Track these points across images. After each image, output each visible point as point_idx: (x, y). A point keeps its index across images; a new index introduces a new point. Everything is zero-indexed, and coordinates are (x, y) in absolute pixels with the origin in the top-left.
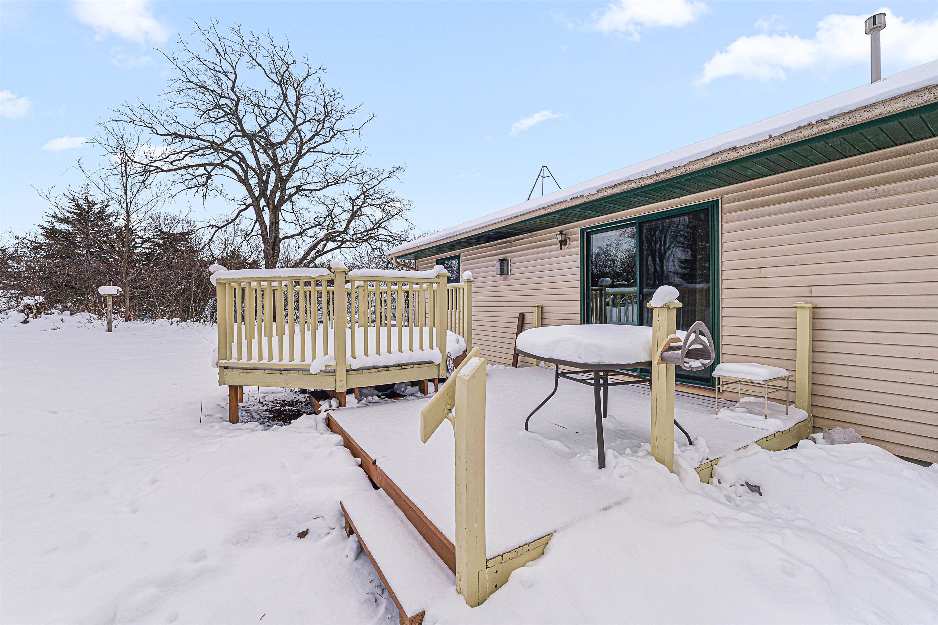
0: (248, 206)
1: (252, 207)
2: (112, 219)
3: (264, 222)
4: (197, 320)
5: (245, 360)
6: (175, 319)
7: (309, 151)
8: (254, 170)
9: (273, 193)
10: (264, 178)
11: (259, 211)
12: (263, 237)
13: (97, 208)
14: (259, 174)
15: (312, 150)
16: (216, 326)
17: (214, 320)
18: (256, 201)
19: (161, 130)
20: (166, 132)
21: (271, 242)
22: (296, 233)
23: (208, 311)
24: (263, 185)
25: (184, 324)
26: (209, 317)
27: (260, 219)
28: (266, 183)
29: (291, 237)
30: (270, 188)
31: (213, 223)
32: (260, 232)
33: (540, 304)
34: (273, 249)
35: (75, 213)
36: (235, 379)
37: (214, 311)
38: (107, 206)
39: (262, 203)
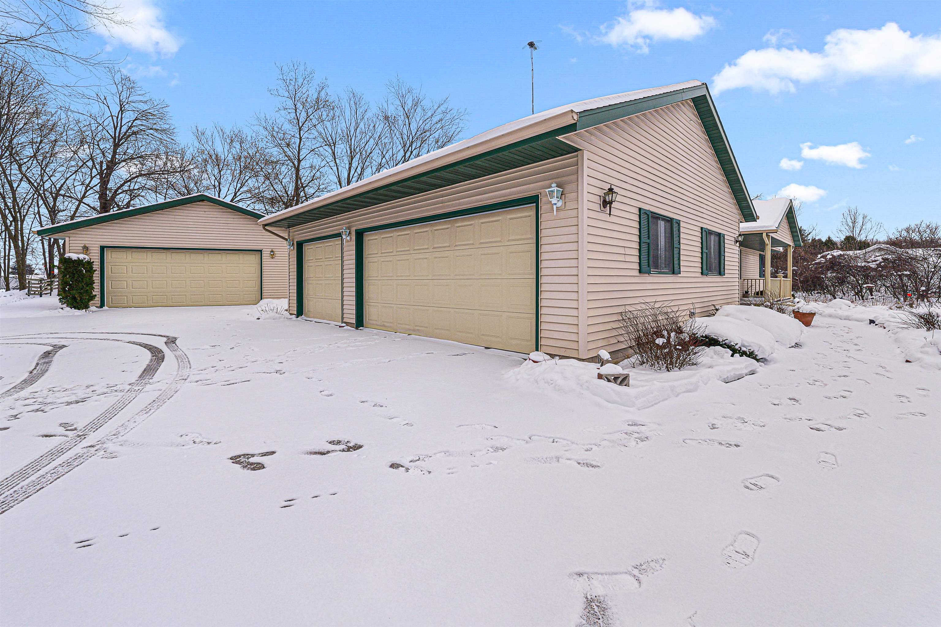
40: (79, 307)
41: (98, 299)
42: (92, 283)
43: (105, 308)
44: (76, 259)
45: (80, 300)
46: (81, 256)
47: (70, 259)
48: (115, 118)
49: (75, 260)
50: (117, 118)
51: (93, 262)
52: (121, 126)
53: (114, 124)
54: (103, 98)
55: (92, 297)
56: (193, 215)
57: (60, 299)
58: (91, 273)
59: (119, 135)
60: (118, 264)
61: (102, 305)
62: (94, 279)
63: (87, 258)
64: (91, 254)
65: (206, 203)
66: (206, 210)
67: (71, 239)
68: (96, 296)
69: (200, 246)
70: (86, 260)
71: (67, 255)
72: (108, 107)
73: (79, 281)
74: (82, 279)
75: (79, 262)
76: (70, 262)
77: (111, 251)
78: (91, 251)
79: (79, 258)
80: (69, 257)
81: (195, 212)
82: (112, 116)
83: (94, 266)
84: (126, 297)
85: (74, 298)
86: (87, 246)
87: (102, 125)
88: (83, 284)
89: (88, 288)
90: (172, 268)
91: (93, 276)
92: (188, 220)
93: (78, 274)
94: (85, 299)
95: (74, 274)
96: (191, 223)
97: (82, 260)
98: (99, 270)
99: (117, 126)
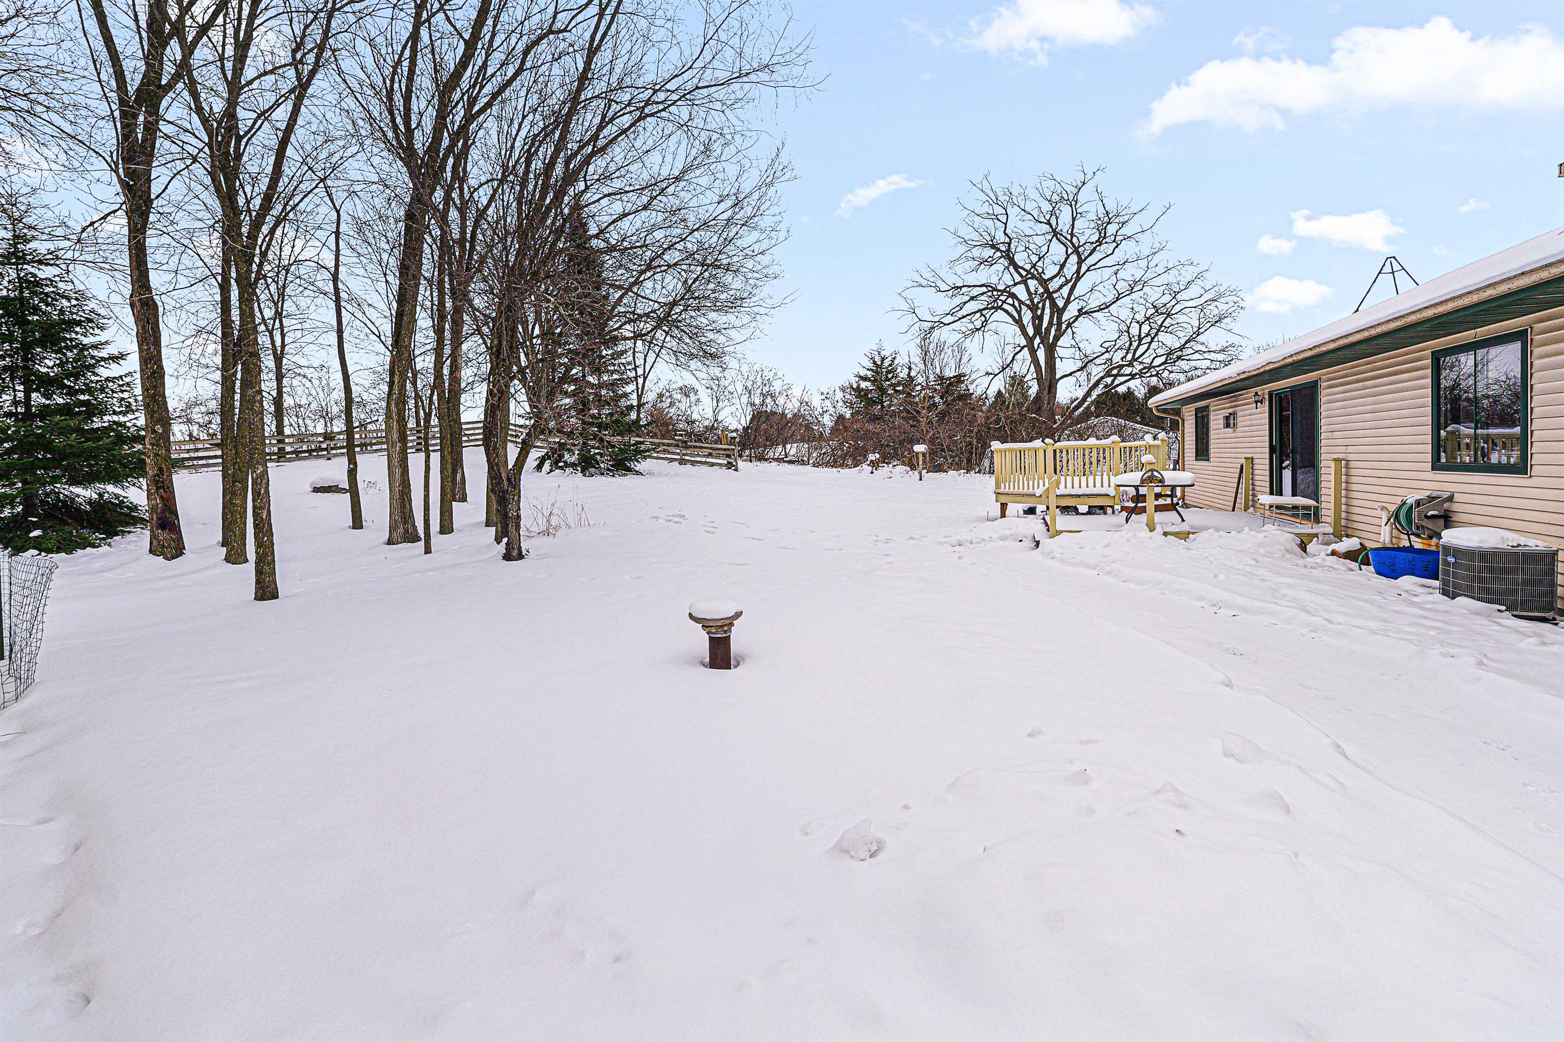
0: (1022, 348)
1: (1026, 349)
2: (898, 371)
3: (1039, 364)
4: (979, 472)
5: (1012, 489)
6: (962, 471)
7: (1088, 270)
8: (1027, 306)
9: (1048, 330)
10: (1039, 312)
11: (1033, 352)
12: (1038, 380)
13: (887, 363)
14: (1033, 308)
15: (1092, 268)
16: (993, 478)
17: (992, 472)
18: (1031, 341)
19: (944, 287)
20: (948, 288)
21: (1047, 384)
22: (1075, 369)
23: (986, 463)
24: (1037, 319)
25: (968, 475)
26: (987, 470)
27: (1035, 361)
28: (1041, 318)
29: (1070, 374)
30: (1045, 324)
31: (991, 371)
32: (1035, 376)
33: (1250, 456)
34: (1049, 392)
35: (872, 370)
36: (1004, 499)
37: (992, 463)
38: (894, 358)
39: (1037, 341)
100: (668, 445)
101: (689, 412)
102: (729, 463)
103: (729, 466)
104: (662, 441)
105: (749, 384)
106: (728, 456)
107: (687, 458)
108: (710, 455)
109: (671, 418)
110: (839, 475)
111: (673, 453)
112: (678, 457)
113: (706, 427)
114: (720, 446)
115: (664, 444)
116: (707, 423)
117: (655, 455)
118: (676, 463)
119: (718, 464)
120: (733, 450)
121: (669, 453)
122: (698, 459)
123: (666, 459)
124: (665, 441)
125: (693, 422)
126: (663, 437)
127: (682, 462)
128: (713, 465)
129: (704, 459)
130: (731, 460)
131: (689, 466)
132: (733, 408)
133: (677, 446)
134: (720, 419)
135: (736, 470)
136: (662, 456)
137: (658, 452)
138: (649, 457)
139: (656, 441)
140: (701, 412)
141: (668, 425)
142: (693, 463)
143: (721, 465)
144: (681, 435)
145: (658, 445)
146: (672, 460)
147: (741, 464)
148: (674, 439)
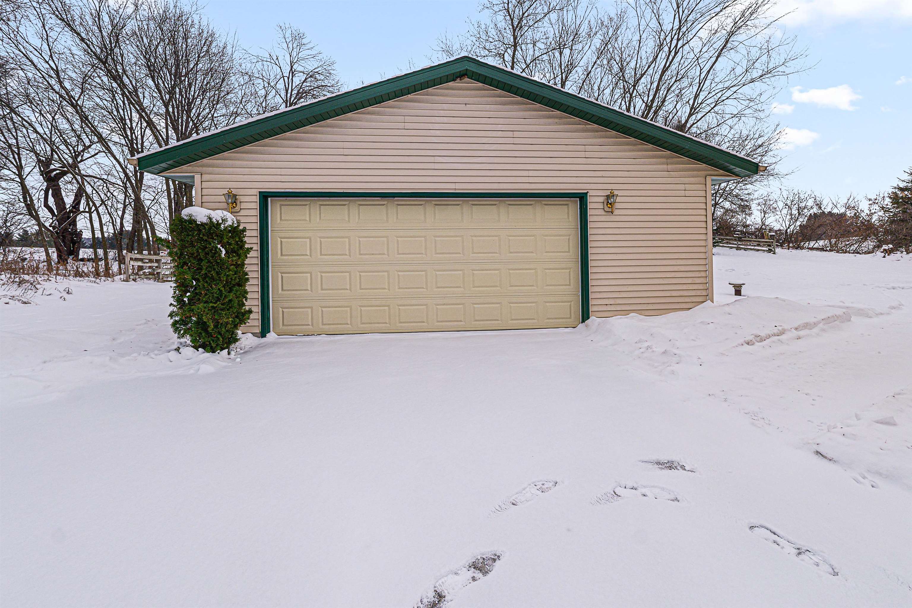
40: (213, 345)
41: (255, 318)
42: (243, 280)
43: (271, 336)
44: (205, 220)
45: (216, 326)
46: (217, 215)
47: (192, 221)
48: (286, 79)
49: (203, 224)
50: (288, 78)
51: (244, 230)
52: (292, 90)
53: (285, 86)
54: (275, 58)
55: (244, 314)
56: (442, 113)
57: (174, 324)
58: (239, 256)
59: (290, 99)
60: (296, 234)
61: (264, 332)
62: (247, 268)
63: (231, 220)
64: (243, 213)
65: (466, 83)
66: (466, 100)
67: (206, 177)
68: (250, 312)
69: (458, 186)
70: (229, 223)
71: (185, 212)
72: (280, 68)
73: (212, 278)
74: (218, 273)
75: (210, 228)
76: (193, 229)
77: (281, 205)
78: (243, 206)
79: (210, 219)
80: (190, 215)
81: (445, 106)
82: (283, 77)
83: (246, 239)
84: (309, 310)
85: (202, 325)
86: (234, 192)
87: (275, 88)
88: (220, 286)
89: (231, 296)
90: (398, 241)
91: (243, 264)
92: (430, 126)
93: (209, 262)
94: (227, 323)
95: (201, 260)
96: (438, 133)
97: (218, 224)
98: (256, 247)
99: (288, 89)
100: (730, 240)
101: (744, 220)
102: (769, 249)
103: (770, 251)
104: (726, 237)
105: (789, 203)
106: (769, 246)
107: (741, 246)
108: (758, 245)
109: (733, 224)
110: (855, 258)
111: (733, 244)
112: (736, 246)
113: (756, 229)
114: (763, 240)
115: (727, 239)
116: (757, 226)
117: (722, 245)
118: (735, 249)
119: (761, 250)
120: (773, 242)
121: (730, 244)
122: (749, 247)
123: (728, 247)
124: (728, 237)
125: (748, 226)
126: (727, 235)
127: (738, 249)
128: (758, 250)
129: (753, 247)
130: (771, 248)
131: (743, 251)
132: (777, 217)
133: (735, 240)
134: (767, 223)
135: (774, 253)
136: (726, 245)
137: (723, 243)
138: (717, 246)
139: (722, 237)
140: (753, 220)
141: (730, 228)
142: (745, 249)
143: (764, 251)
144: (738, 234)
145: (723, 240)
146: (731, 248)
147: (778, 250)
148: (734, 237)
